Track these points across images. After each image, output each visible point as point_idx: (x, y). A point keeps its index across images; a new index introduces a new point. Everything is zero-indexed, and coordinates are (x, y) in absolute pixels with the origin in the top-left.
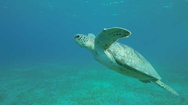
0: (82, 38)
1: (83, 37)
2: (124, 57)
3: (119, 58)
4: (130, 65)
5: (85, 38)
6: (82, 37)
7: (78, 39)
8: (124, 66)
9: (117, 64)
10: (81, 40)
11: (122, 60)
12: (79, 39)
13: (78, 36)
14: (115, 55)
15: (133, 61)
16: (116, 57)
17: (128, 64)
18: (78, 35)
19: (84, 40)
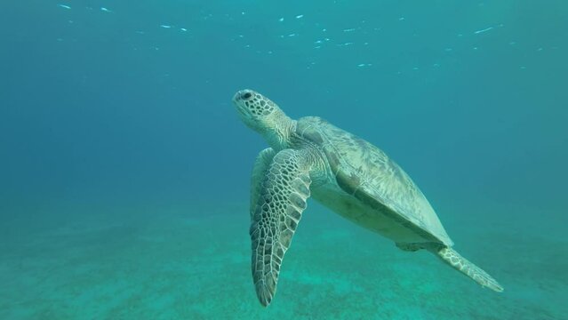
0: (255, 102)
1: (259, 101)
2: (360, 170)
3: (347, 172)
4: (373, 194)
5: (262, 103)
6: (255, 100)
7: (245, 101)
8: (356, 196)
9: (338, 187)
10: (252, 107)
11: (354, 177)
12: (247, 103)
13: (248, 96)
14: (337, 162)
15: (382, 185)
16: (339, 168)
17: (369, 191)
18: (247, 91)
19: (258, 108)
